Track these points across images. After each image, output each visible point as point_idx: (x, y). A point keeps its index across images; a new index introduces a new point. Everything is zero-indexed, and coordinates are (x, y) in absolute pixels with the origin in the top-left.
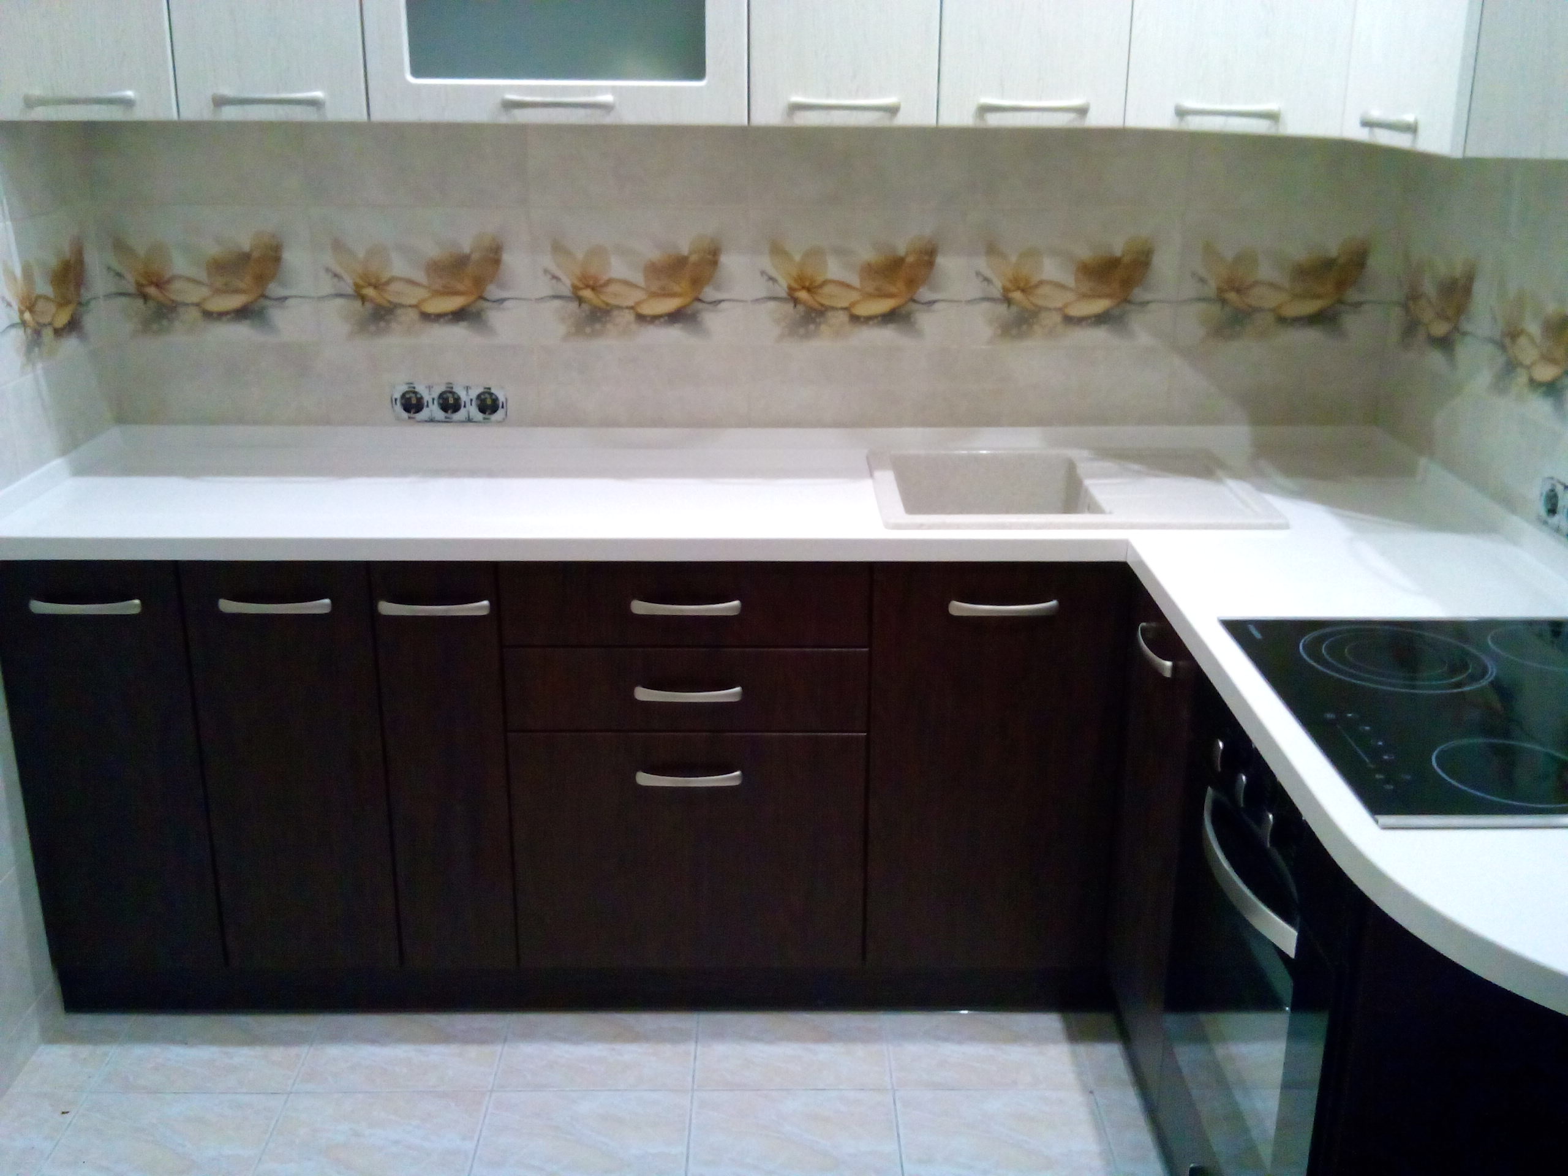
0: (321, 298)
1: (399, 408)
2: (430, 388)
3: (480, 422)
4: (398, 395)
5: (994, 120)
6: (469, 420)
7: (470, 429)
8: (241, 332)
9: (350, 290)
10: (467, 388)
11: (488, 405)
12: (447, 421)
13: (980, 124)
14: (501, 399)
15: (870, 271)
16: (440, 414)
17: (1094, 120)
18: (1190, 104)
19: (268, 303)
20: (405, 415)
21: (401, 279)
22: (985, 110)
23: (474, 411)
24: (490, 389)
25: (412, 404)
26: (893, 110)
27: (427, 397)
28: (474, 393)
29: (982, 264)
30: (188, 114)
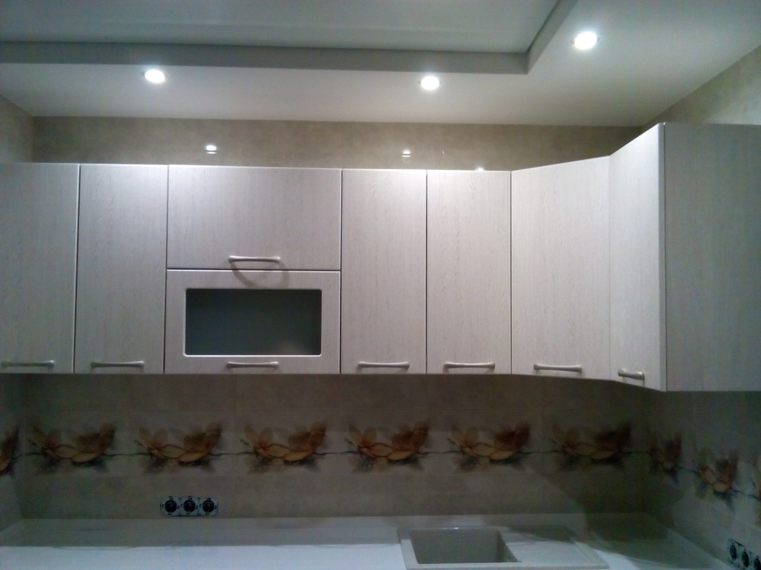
0: (132, 455)
1: (164, 509)
2: (180, 499)
3: (204, 516)
4: (164, 503)
5: (452, 371)
6: (199, 515)
7: (198, 520)
8: (90, 472)
9: (146, 451)
10: (199, 499)
11: (209, 507)
12: (187, 516)
13: (446, 373)
14: (216, 504)
15: (397, 439)
16: (184, 512)
17: (498, 371)
18: (540, 365)
19: (105, 457)
20: (167, 513)
21: (171, 445)
22: (448, 367)
23: (202, 511)
24: (210, 499)
25: (170, 507)
26: (406, 367)
27: (178, 504)
28: (202, 501)
29: (450, 434)
30: (78, 371)
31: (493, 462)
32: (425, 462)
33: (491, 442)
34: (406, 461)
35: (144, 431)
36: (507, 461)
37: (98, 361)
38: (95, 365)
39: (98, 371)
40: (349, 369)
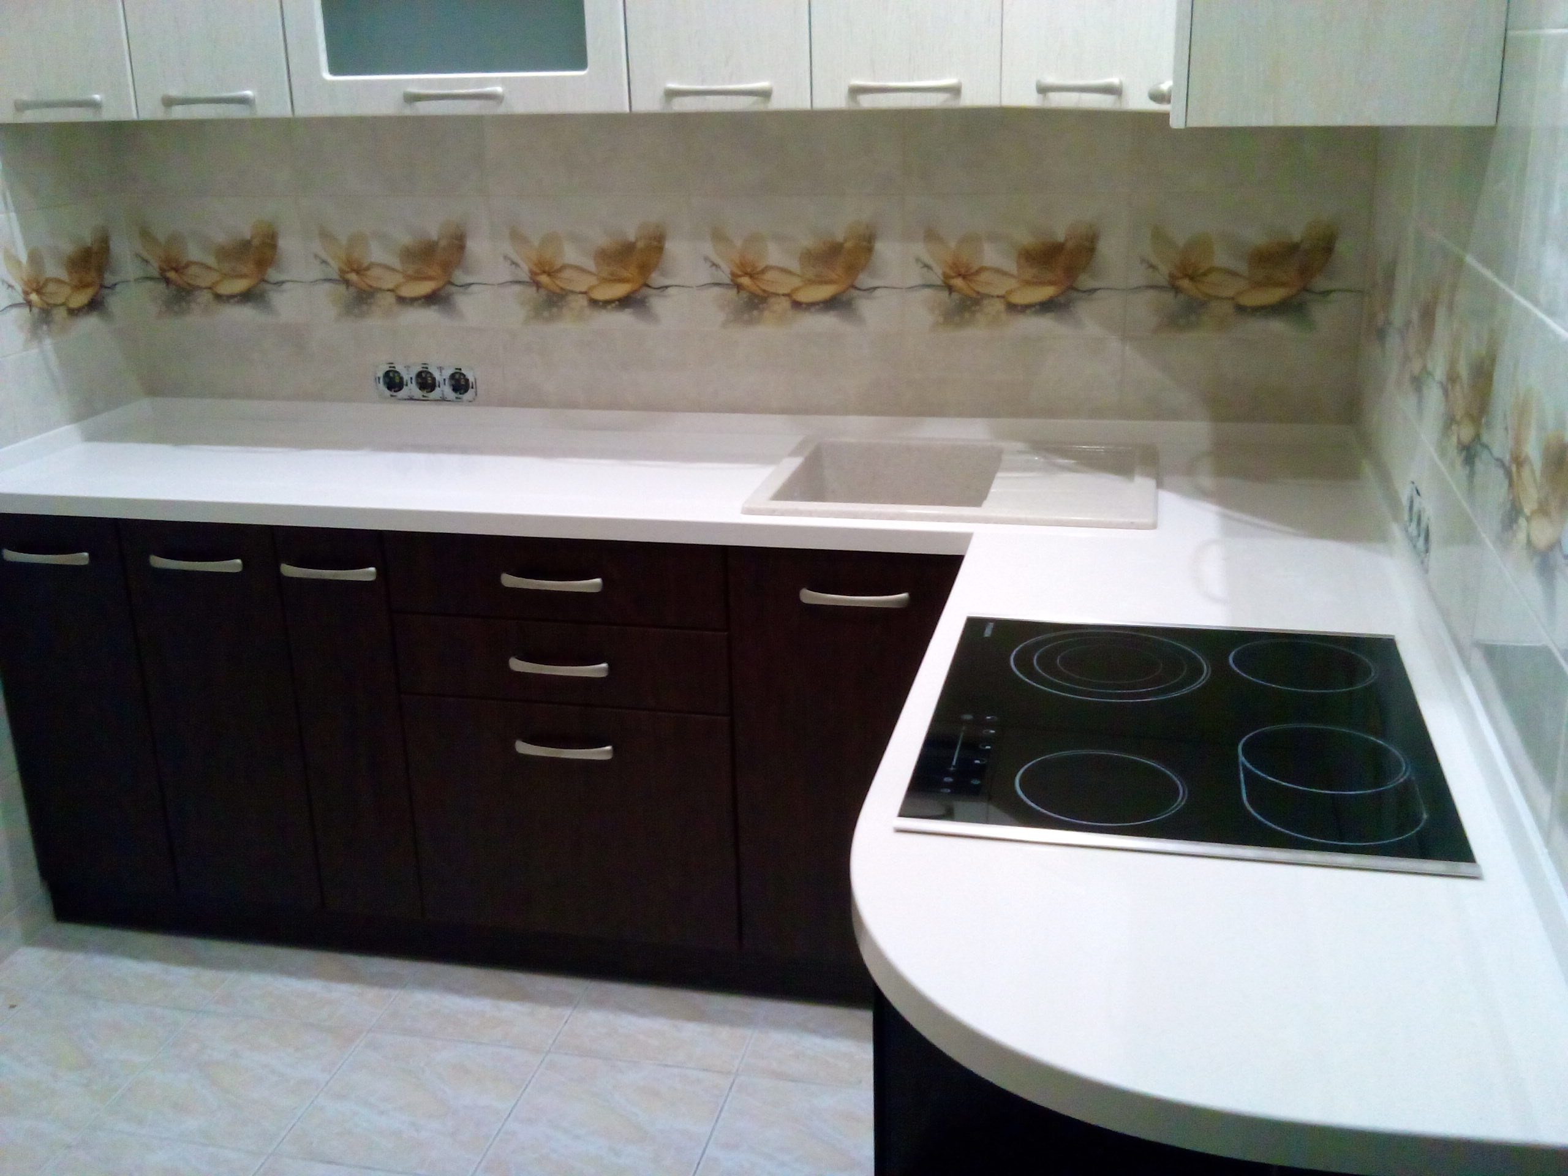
0: (315, 282)
1: (382, 387)
2: (408, 367)
3: (453, 401)
4: (381, 374)
5: (867, 102)
6: (443, 399)
7: (443, 408)
8: (245, 313)
9: (336, 276)
10: (441, 369)
11: (460, 384)
12: (425, 399)
13: (853, 106)
14: (471, 379)
15: (809, 257)
16: (417, 392)
17: (971, 99)
18: (1050, 80)
19: (268, 287)
20: (388, 393)
21: (380, 265)
22: (856, 91)
23: (447, 390)
24: (460, 369)
25: (393, 382)
26: (766, 94)
27: (406, 377)
28: (447, 373)
29: (919, 249)
30: (145, 115)
31: (1013, 308)
32: (867, 307)
33: (1011, 266)
34: (830, 304)
35: (326, 236)
36: (1046, 307)
37: (174, 92)
38: (169, 102)
39: (179, 113)
40: (648, 102)
